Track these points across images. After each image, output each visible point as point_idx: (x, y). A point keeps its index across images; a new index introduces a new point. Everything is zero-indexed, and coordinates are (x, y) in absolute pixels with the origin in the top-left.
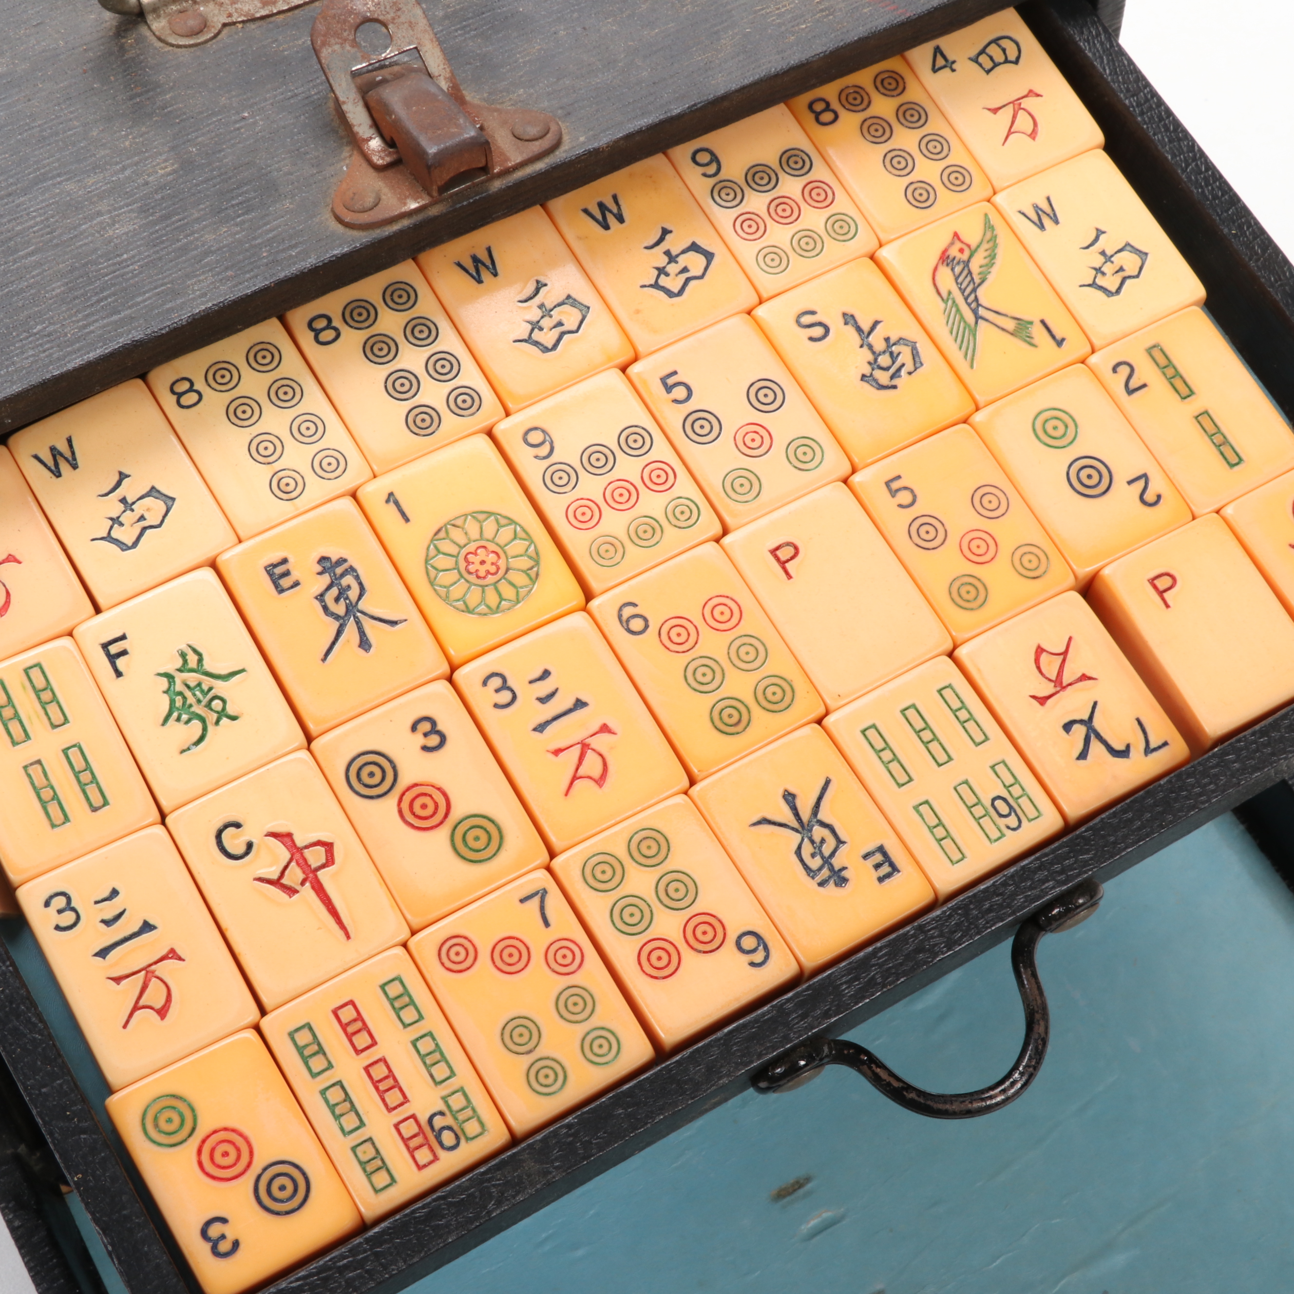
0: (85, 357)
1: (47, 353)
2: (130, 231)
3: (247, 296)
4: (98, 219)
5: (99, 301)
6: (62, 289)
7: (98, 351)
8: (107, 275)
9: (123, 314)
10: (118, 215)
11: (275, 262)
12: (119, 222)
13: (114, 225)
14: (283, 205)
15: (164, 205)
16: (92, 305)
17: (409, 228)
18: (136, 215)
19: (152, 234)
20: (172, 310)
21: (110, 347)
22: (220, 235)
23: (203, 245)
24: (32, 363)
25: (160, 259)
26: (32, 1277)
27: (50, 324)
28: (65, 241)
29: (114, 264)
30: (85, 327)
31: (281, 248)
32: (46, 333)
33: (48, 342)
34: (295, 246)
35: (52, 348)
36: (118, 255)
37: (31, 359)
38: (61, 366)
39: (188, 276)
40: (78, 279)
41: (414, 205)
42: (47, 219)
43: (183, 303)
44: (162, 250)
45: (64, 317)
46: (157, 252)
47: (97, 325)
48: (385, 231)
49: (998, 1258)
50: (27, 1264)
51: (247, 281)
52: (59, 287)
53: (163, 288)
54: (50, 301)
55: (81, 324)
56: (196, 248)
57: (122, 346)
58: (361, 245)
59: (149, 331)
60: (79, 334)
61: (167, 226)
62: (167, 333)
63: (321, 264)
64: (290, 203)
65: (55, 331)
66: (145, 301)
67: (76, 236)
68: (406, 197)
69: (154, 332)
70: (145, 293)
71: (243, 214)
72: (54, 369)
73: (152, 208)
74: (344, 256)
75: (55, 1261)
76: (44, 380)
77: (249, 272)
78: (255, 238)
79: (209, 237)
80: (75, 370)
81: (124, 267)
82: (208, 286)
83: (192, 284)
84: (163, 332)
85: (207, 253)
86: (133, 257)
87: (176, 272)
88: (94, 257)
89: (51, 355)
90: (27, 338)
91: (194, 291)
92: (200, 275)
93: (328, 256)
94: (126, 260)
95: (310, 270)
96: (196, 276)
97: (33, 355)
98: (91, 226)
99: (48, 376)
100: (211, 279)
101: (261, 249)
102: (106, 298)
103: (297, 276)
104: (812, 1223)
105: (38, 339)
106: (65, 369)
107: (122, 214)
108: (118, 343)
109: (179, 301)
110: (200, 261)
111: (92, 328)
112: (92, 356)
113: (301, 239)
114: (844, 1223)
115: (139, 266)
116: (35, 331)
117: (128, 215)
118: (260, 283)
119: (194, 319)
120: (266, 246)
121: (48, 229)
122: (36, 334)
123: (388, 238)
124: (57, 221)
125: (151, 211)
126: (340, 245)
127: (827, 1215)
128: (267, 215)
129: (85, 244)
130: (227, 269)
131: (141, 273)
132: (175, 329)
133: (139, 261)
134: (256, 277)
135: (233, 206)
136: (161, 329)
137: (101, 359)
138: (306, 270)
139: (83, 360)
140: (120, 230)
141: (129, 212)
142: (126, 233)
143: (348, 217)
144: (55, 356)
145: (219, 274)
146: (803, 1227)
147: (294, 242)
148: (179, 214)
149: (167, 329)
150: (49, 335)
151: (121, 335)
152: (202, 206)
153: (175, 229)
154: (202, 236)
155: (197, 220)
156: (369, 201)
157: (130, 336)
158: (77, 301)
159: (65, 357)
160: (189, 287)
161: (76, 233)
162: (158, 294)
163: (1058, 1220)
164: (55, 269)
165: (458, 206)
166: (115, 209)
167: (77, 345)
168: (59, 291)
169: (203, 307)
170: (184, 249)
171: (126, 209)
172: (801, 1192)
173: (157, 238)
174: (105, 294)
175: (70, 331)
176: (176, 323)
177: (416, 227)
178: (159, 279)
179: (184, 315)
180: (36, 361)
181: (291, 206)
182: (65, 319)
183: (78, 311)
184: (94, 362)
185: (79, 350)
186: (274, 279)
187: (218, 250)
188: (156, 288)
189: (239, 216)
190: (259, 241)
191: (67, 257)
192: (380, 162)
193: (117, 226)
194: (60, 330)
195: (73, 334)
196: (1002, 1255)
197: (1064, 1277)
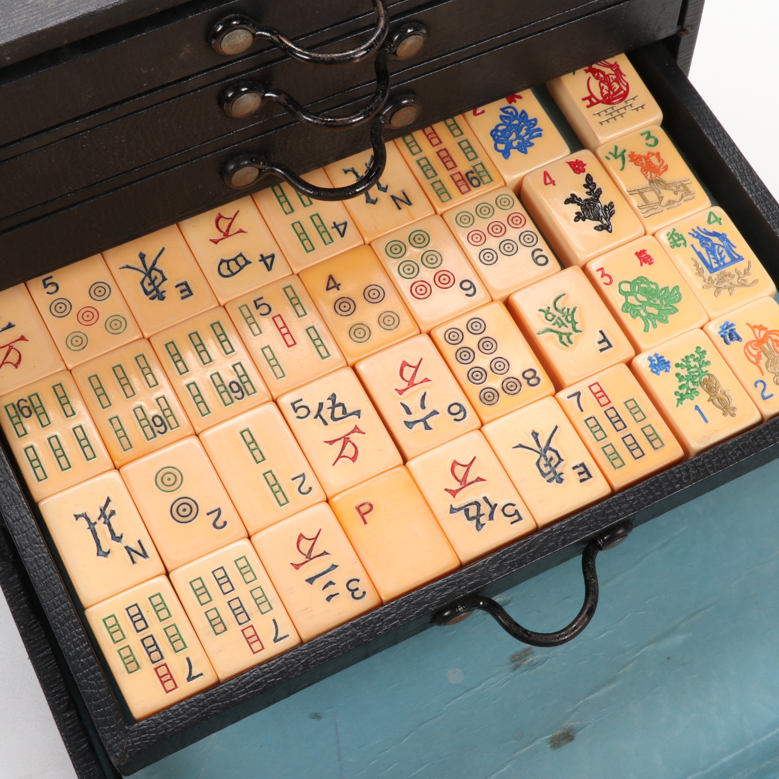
0: (58, 21)
1: (35, 17)
7: (67, 17)
21: (74, 15)
24: (25, 22)
30: (59, 2)
32: (35, 5)
33: (36, 10)
35: (38, 14)
37: (25, 20)
38: (43, 25)
49: (604, 632)
57: (82, 15)
59: (99, 7)
60: (56, 6)
62: (111, 9)
69: (103, 8)
72: (38, 26)
76: (31, 33)
80: (52, 28)
84: (109, 8)
89: (37, 18)
90: (23, 7)
97: (26, 18)
99: (35, 31)
105: (29, 8)
106: (45, 27)
108: (80, 13)
111: (64, 3)
112: (63, 20)
114: (510, 605)
116: (28, 3)
122: (28, 5)
132: (116, 6)
136: (107, 6)
137: (68, 22)
139: (57, 22)
144: (40, 19)
149: (111, 6)
150: (37, 6)
151: (82, 8)
157: (88, 9)
159: (46, 20)
163: (643, 613)
167: (54, 13)
175: (50, 4)
176: (117, 3)
180: (27, 21)
184: (64, 24)
185: (54, 16)
194: (44, 3)
195: (52, 6)
196: (607, 631)
197: (643, 647)
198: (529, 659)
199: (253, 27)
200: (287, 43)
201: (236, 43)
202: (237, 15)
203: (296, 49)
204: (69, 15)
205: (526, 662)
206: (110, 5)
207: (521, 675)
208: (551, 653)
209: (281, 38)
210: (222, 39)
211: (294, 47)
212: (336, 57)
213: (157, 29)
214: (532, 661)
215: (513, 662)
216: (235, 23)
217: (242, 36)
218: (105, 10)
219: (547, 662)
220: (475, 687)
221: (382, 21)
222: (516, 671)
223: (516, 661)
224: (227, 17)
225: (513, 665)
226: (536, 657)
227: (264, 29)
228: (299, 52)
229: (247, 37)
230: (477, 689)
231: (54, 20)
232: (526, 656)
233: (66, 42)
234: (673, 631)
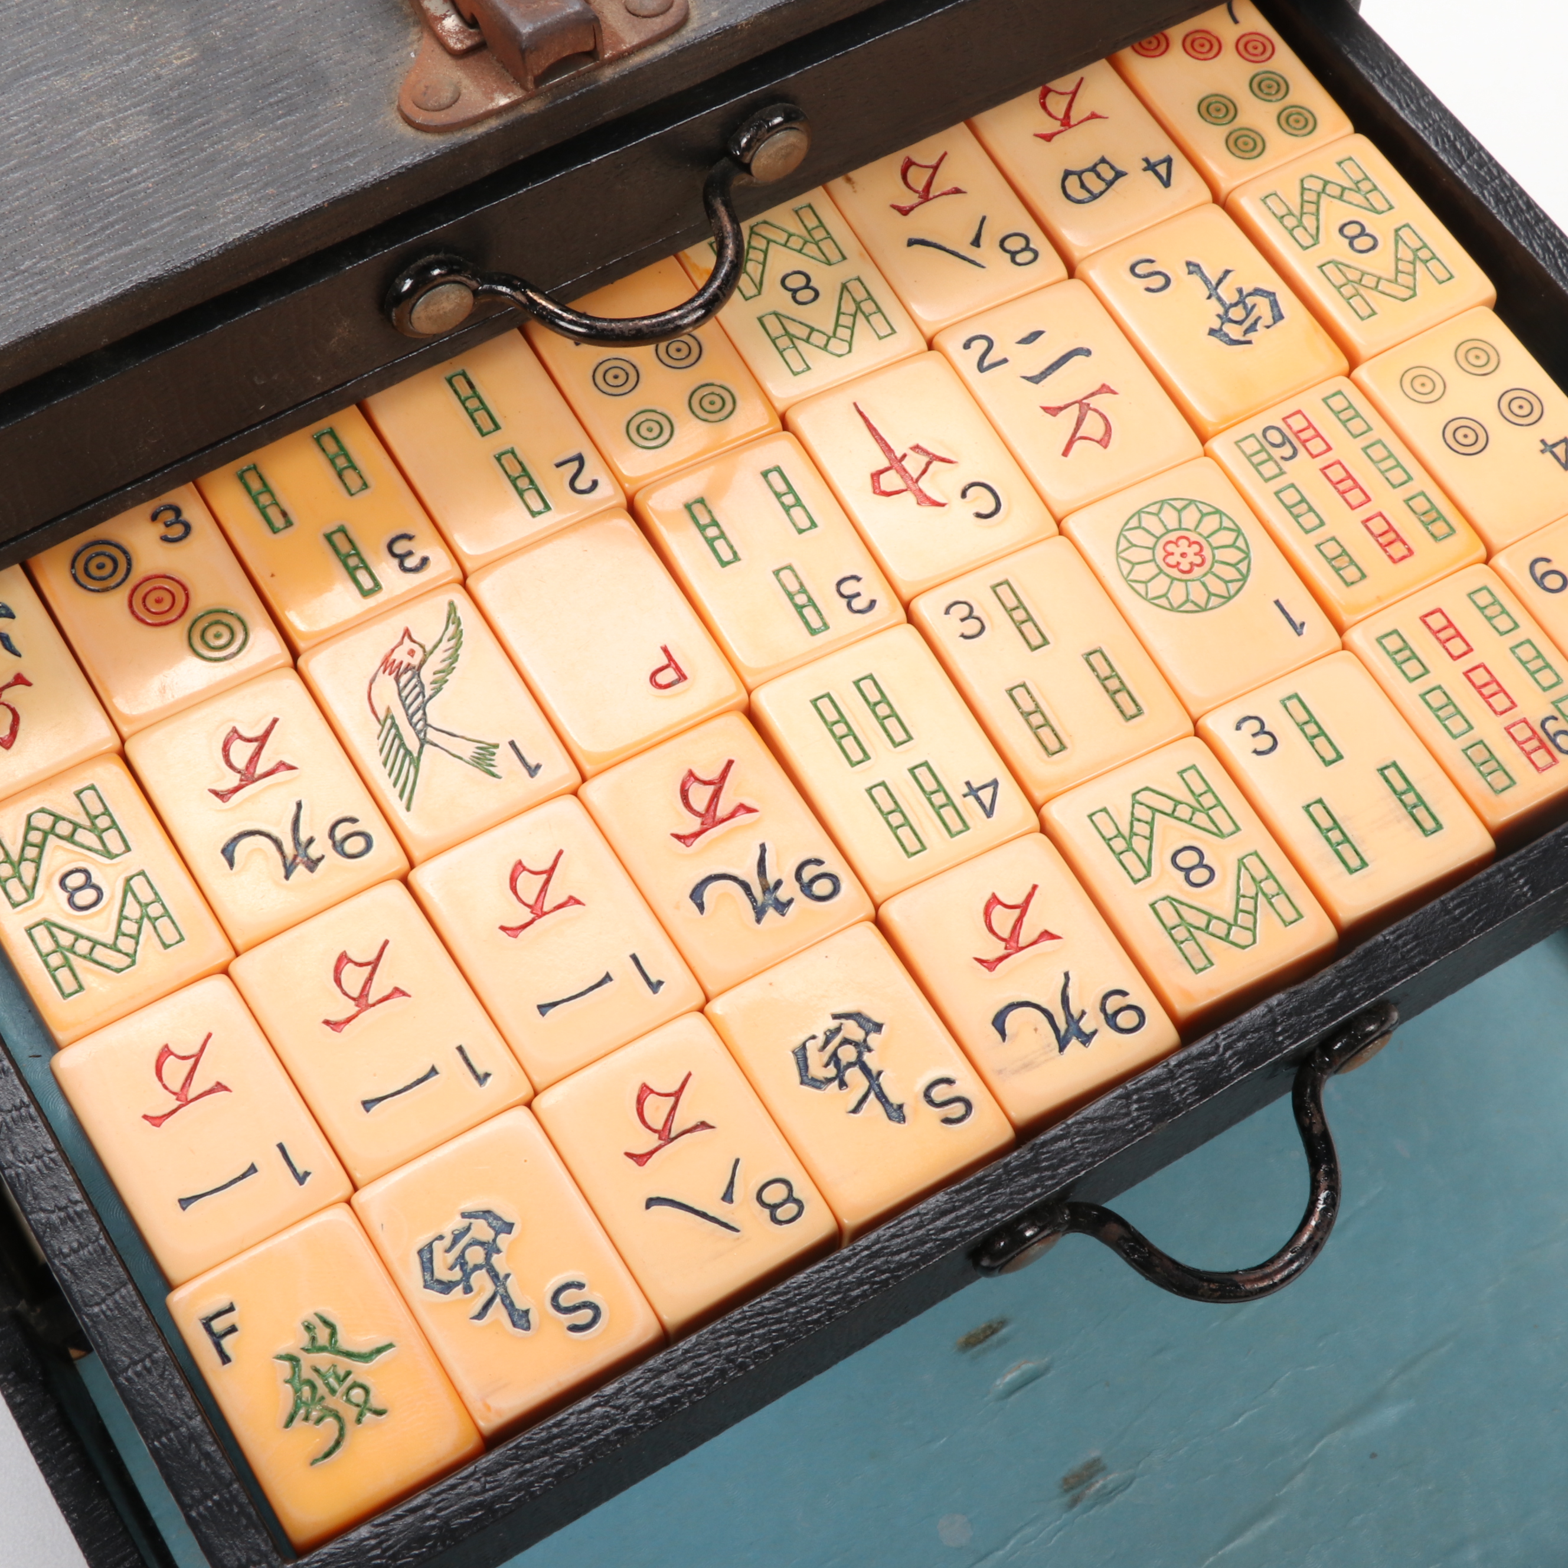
0: (89, 300)
1: (39, 296)
2: (140, 138)
3: (293, 219)
4: (98, 124)
5: (103, 229)
6: (56, 213)
7: (105, 293)
8: (112, 196)
9: (135, 245)
10: (124, 119)
11: (328, 175)
12: (125, 127)
13: (119, 131)
14: (335, 103)
15: (182, 105)
16: (95, 233)
17: (498, 130)
18: (146, 117)
19: (168, 141)
20: (198, 238)
21: (120, 287)
22: (256, 142)
23: (234, 156)
24: (20, 309)
25: (180, 173)
26: (40, 1465)
27: (42, 258)
28: (57, 153)
29: (122, 181)
30: (87, 261)
31: (335, 157)
32: (37, 270)
33: (40, 281)
34: (353, 155)
35: (45, 289)
36: (125, 170)
37: (20, 303)
38: (58, 312)
39: (217, 196)
40: (75, 200)
41: (503, 101)
42: (32, 125)
43: (212, 229)
44: (182, 162)
45: (59, 249)
46: (176, 165)
47: (102, 259)
48: (467, 135)
49: (1240, 1415)
50: (32, 1449)
51: (293, 200)
52: (51, 211)
53: (185, 211)
54: (41, 230)
55: (81, 258)
56: (226, 159)
57: (136, 286)
58: (437, 152)
59: (170, 266)
60: (80, 271)
61: (187, 132)
62: (193, 268)
63: (387, 177)
64: (345, 101)
65: (49, 267)
66: (162, 227)
67: (70, 146)
68: (493, 91)
69: (176, 267)
70: (162, 217)
71: (284, 115)
72: (49, 316)
73: (167, 109)
74: (416, 166)
75: (68, 1444)
76: (36, 331)
77: (294, 189)
78: (300, 146)
79: (242, 145)
80: (76, 317)
81: (134, 185)
82: (243, 208)
83: (223, 206)
84: (188, 267)
85: (239, 165)
86: (146, 171)
87: (202, 190)
88: (95, 172)
89: (44, 298)
90: (13, 277)
91: (225, 214)
92: (232, 194)
93: (396, 166)
94: (136, 176)
95: (373, 185)
96: (227, 195)
97: (21, 299)
98: (89, 133)
99: (43, 325)
100: (246, 199)
101: (309, 159)
102: (112, 224)
103: (356, 192)
104: (1008, 1378)
105: (26, 279)
106: (63, 316)
107: (128, 117)
108: (131, 281)
109: (206, 228)
110: (232, 176)
111: (96, 263)
112: (98, 298)
113: (360, 146)
114: (1049, 1376)
115: (153, 183)
116: (22, 268)
117: (136, 118)
118: (310, 203)
119: (227, 250)
120: (315, 156)
121: (34, 138)
122: (24, 272)
123: (472, 144)
124: (45, 127)
125: (166, 112)
126: (411, 153)
127: (1028, 1366)
128: (316, 116)
129: (82, 157)
130: (266, 185)
131: (155, 191)
132: (203, 262)
133: (153, 176)
134: (305, 195)
135: (271, 105)
136: (186, 263)
137: (109, 303)
138: (368, 186)
139: (86, 304)
140: (126, 137)
141: (138, 114)
142: (136, 142)
143: (420, 118)
144: (50, 299)
145: (256, 191)
146: (998, 1382)
147: (351, 150)
148: (201, 116)
149: (193, 263)
150: (41, 273)
151: (134, 271)
152: (231, 106)
153: (197, 135)
154: (232, 144)
155: (226, 123)
156: (446, 96)
157: (146, 273)
158: (75, 229)
159: (63, 300)
160: (218, 208)
161: (70, 142)
162: (180, 218)
163: (1313, 1368)
164: (45, 188)
165: (560, 101)
166: (119, 111)
167: (78, 285)
168: (51, 216)
169: (238, 235)
170: (211, 161)
171: (133, 110)
172: (995, 1338)
173: (175, 147)
174: (111, 219)
175: (68, 267)
176: (203, 255)
177: (507, 129)
178: (180, 199)
179: (214, 244)
180: (26, 306)
181: (346, 105)
182: (60, 252)
183: (77, 242)
184: (101, 307)
185: (80, 291)
186: (329, 197)
187: (255, 161)
188: (176, 211)
189: (279, 118)
190: (307, 149)
191: (59, 172)
192: (458, 46)
193: (123, 132)
194: (55, 266)
195: (72, 271)
196: (1245, 1411)
197: (1322, 1437)
198: (1097, 1482)
199: (474, 277)
200: (544, 303)
201: (441, 312)
202: (441, 256)
203: (565, 315)
204: (109, 287)
205: (1093, 1489)
206: (190, 261)
207: (1085, 1516)
208: (1141, 1466)
209: (531, 294)
210: (414, 305)
211: (560, 312)
212: (647, 325)
213: (283, 298)
214: (1104, 1487)
215: (1067, 1491)
216: (436, 272)
217: (452, 296)
218: (182, 272)
219: (1133, 1485)
220: (998, 1549)
221: (731, 246)
222: (1075, 1510)
223: (1072, 1488)
224: (421, 262)
225: (1067, 1498)
226: (1111, 1477)
227: (496, 278)
228: (571, 322)
229: (462, 298)
230: (1001, 1553)
231: (80, 301)
232: (1091, 1477)
233: (105, 341)
234: (1375, 1400)
